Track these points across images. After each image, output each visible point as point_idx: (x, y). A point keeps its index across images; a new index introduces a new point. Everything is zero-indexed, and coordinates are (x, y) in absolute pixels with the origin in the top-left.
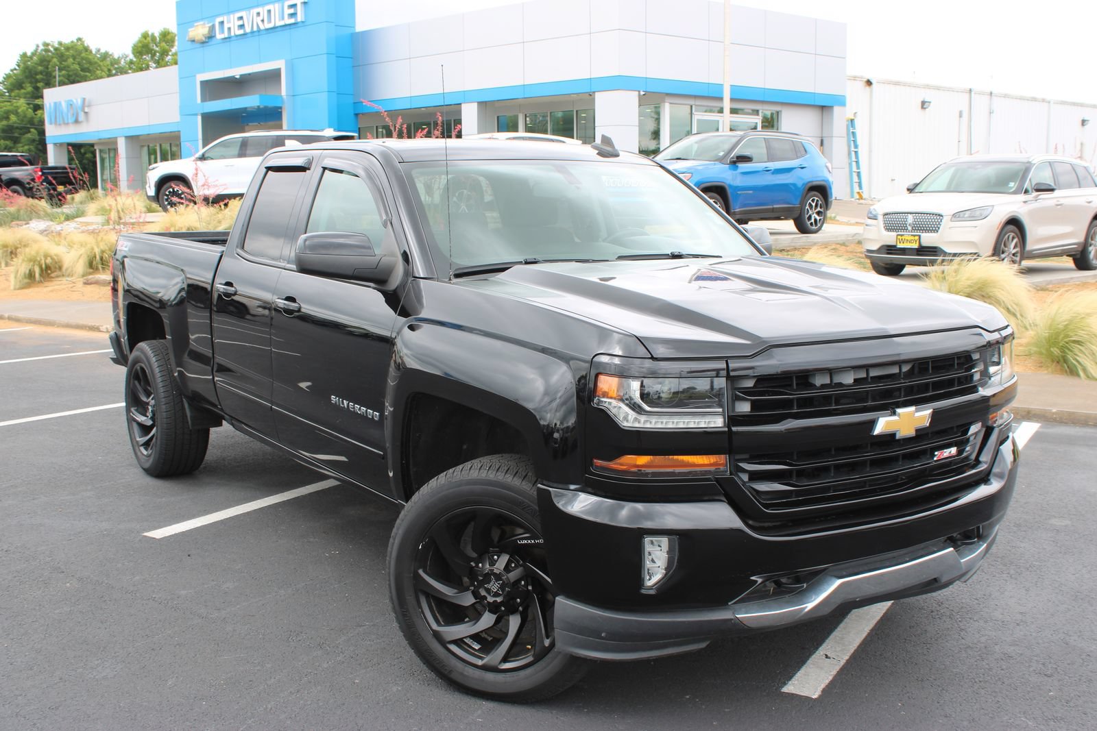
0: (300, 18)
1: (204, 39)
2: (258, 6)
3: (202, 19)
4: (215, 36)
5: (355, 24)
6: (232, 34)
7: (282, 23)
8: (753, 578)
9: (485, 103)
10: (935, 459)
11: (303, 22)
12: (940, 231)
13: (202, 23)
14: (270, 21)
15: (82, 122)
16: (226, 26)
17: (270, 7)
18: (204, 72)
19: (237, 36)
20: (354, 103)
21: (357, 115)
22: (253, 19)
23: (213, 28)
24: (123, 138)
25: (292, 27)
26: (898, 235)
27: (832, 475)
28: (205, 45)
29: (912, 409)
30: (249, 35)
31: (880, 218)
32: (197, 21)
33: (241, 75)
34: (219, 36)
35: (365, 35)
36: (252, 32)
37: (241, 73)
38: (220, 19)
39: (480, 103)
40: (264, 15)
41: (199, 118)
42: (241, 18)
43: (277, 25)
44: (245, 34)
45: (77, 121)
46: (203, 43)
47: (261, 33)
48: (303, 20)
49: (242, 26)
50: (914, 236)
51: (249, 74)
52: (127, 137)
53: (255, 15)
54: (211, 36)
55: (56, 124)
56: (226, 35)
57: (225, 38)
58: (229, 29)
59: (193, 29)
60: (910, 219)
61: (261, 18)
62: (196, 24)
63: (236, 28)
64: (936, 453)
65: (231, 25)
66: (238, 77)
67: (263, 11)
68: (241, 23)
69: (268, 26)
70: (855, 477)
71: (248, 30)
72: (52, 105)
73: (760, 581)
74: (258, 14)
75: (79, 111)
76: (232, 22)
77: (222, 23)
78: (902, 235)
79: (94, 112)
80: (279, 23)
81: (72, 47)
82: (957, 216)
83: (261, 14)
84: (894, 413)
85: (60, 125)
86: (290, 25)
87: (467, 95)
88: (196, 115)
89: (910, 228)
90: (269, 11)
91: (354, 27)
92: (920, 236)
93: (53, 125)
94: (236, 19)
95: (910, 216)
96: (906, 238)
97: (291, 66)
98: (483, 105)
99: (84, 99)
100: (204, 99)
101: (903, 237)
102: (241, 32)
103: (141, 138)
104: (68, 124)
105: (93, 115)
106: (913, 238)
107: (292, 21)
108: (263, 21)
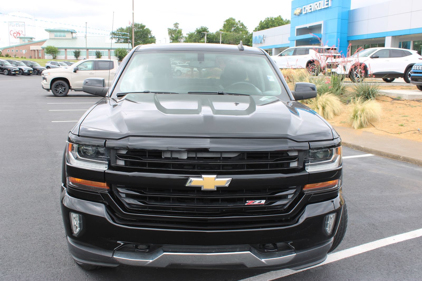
0: (329, 6)
1: (299, 14)
2: (316, 2)
3: (299, 7)
4: (302, 13)
5: (350, 7)
6: (308, 12)
7: (323, 7)
8: (118, 242)
9: (395, 36)
10: (246, 204)
11: (331, 7)
13: (298, 8)
14: (320, 7)
15: (262, 43)
16: (306, 9)
17: (320, 2)
18: (298, 25)
19: (309, 13)
20: (348, 37)
21: (348, 41)
22: (315, 6)
23: (302, 10)
24: (274, 49)
25: (327, 9)
27: (171, 202)
28: (299, 16)
29: (215, 176)
30: (313, 12)
32: (297, 8)
33: (309, 27)
34: (304, 13)
35: (353, 11)
36: (314, 11)
37: (309, 26)
38: (304, 7)
39: (393, 37)
40: (318, 5)
41: (295, 42)
42: (311, 6)
43: (322, 8)
44: (311, 12)
45: (261, 43)
46: (299, 15)
47: (317, 11)
48: (331, 6)
49: (311, 9)
51: (312, 26)
52: (275, 48)
53: (315, 5)
54: (301, 13)
55: (255, 43)
56: (306, 12)
57: (305, 14)
58: (307, 10)
59: (296, 10)
61: (317, 6)
62: (297, 9)
63: (309, 10)
64: (247, 201)
65: (307, 9)
66: (308, 27)
67: (318, 3)
68: (310, 8)
69: (319, 9)
70: (184, 205)
71: (313, 10)
72: (255, 37)
73: (122, 244)
74: (316, 4)
75: (262, 39)
76: (308, 8)
77: (305, 8)
79: (267, 40)
80: (323, 8)
81: (277, 19)
83: (317, 5)
84: (201, 177)
85: (256, 44)
86: (326, 8)
87: (388, 34)
88: (294, 40)
90: (320, 3)
91: (350, 8)
93: (254, 44)
94: (309, 7)
97: (326, 23)
98: (394, 37)
99: (264, 35)
100: (297, 35)
102: (310, 11)
103: (280, 49)
104: (259, 43)
105: (266, 41)
107: (327, 7)
108: (317, 7)
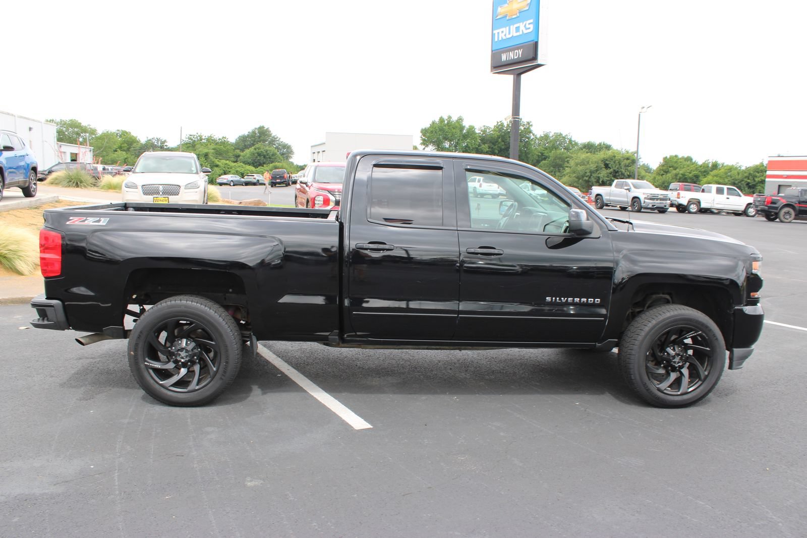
12: (179, 194)
26: (154, 197)
31: (140, 188)
50: (165, 197)
60: (161, 188)
78: (157, 197)
82: (187, 187)
89: (161, 193)
92: (168, 197)
95: (161, 187)
96: (160, 199)
101: (158, 199)
106: (164, 199)
